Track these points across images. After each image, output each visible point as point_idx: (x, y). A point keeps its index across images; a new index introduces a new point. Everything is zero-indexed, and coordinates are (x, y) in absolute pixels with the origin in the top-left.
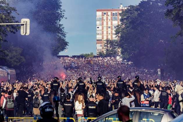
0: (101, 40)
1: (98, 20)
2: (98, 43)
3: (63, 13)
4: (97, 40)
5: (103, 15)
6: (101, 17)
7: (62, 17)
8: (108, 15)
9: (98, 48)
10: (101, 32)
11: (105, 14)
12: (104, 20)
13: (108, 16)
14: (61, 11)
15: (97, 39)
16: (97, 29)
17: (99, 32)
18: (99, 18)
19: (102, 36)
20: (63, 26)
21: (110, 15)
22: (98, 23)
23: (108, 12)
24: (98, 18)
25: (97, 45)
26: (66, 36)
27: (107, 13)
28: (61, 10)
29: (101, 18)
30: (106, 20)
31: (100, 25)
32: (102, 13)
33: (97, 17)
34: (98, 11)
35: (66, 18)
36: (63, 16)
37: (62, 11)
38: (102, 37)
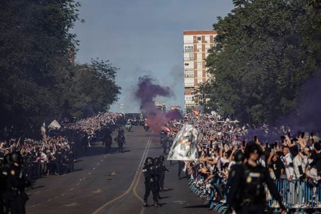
0: (193, 88)
1: (186, 51)
2: (188, 94)
3: (76, 10)
4: (186, 88)
5: (195, 42)
6: (193, 45)
7: (74, 18)
8: (204, 41)
9: (186, 102)
10: (192, 73)
11: (200, 40)
12: (198, 50)
13: (206, 44)
14: (71, 6)
15: (186, 85)
16: (186, 67)
17: (189, 74)
18: (188, 47)
19: (195, 79)
20: (76, 39)
21: (209, 42)
22: (186, 56)
23: (206, 35)
24: (186, 47)
25: (186, 96)
26: (115, 75)
27: (204, 37)
28: (72, 4)
29: (192, 47)
30: (201, 51)
31: (191, 60)
32: (195, 37)
33: (185, 45)
34: (186, 33)
35: (83, 21)
36: (76, 16)
37: (73, 6)
38: (195, 81)
